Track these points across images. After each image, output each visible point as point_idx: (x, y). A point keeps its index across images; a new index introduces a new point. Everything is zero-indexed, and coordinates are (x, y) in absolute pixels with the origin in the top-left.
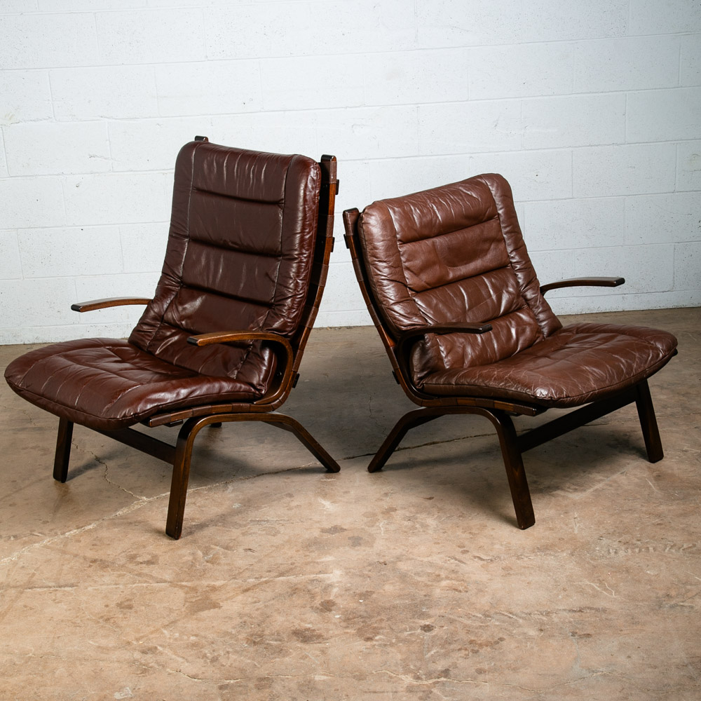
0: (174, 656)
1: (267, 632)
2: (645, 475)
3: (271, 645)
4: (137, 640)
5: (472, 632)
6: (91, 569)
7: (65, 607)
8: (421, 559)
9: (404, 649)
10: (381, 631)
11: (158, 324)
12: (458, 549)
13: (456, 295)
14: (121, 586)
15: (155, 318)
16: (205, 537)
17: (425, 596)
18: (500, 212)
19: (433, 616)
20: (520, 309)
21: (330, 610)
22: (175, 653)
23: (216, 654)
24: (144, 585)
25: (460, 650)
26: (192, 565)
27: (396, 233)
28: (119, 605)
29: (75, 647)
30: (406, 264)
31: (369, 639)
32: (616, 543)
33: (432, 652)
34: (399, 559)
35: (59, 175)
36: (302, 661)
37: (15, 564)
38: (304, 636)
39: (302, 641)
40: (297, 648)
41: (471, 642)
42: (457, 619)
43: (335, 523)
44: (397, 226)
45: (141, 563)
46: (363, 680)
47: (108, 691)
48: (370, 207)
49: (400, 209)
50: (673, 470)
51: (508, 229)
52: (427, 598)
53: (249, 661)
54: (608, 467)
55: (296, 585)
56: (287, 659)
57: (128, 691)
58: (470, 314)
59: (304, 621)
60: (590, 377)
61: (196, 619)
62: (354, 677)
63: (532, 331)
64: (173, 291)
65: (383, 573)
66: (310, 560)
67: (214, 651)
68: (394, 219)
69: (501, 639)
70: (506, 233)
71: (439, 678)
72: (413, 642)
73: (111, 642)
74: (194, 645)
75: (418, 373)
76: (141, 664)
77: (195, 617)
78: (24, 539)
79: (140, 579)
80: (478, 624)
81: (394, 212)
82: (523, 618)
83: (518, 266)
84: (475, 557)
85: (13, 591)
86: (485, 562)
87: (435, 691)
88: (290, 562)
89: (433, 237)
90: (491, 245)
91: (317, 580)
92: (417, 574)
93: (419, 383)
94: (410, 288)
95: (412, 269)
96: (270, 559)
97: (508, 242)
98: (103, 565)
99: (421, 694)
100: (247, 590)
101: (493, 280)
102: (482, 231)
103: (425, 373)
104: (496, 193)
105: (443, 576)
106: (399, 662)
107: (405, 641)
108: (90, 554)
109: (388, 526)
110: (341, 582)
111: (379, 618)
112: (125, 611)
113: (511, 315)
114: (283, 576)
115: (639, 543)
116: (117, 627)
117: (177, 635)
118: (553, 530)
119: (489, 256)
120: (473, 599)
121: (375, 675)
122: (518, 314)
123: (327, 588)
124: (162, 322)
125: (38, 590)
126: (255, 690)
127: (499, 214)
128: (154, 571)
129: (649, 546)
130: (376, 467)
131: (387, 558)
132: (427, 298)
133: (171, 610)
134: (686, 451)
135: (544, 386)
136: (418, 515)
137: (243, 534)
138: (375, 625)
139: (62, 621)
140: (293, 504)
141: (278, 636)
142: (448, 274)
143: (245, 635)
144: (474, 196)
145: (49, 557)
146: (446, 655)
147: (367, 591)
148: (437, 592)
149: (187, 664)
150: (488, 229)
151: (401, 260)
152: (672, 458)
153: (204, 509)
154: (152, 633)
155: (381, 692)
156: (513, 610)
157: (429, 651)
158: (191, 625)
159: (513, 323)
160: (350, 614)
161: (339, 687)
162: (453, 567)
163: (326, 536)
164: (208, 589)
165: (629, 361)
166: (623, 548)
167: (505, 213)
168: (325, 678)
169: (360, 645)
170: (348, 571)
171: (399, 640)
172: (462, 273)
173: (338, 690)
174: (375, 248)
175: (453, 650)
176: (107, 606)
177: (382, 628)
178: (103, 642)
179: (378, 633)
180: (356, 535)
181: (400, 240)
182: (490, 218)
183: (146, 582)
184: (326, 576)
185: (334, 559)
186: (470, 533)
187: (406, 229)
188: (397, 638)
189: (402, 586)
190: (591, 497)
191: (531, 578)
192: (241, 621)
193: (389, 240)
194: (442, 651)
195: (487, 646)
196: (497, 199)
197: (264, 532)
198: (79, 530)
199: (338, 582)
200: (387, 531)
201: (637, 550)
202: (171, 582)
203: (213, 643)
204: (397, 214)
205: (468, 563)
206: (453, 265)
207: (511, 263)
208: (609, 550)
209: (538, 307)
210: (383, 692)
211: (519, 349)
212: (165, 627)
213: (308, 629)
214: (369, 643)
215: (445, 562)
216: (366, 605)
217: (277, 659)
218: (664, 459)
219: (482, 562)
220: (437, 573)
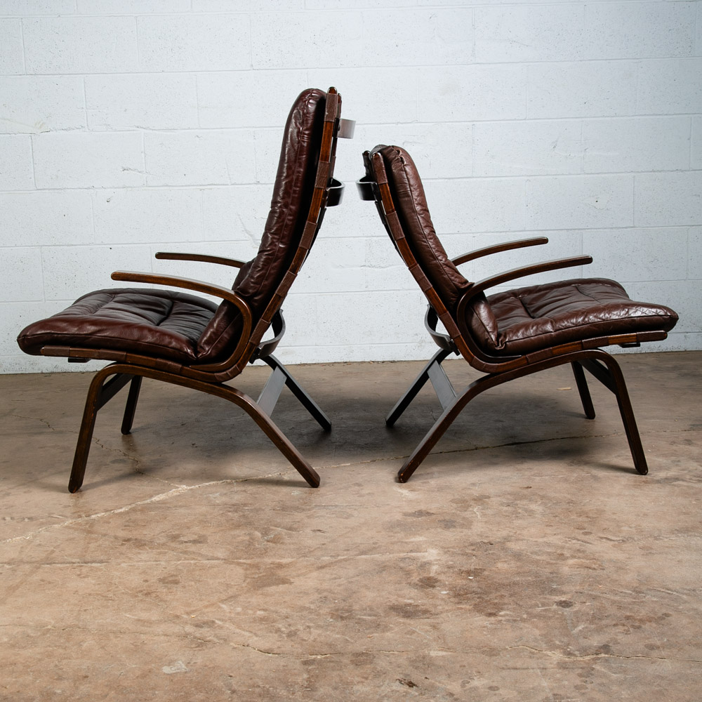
0: (238, 631)
1: (356, 607)
3: (363, 620)
4: (188, 613)
5: (625, 608)
6: (125, 547)
7: (93, 582)
8: (535, 540)
9: (541, 624)
10: (505, 607)
12: (576, 531)
14: (163, 563)
16: (262, 520)
17: (551, 573)
19: (568, 593)
21: (434, 587)
22: (239, 627)
23: (293, 629)
24: (192, 562)
25: (615, 625)
26: (249, 545)
28: (162, 580)
29: (108, 620)
31: (490, 615)
33: (580, 628)
34: (507, 539)
35: (89, 188)
36: (408, 636)
37: (30, 542)
38: (408, 612)
39: (404, 617)
40: (400, 623)
41: (628, 618)
42: (601, 595)
43: (419, 508)
45: (186, 542)
46: (496, 656)
47: (153, 665)
52: (554, 575)
53: (339, 636)
55: (383, 562)
56: (388, 634)
57: (181, 666)
59: (402, 597)
61: (262, 594)
62: (483, 652)
65: (490, 552)
66: (396, 540)
67: (290, 625)
69: (667, 615)
71: (597, 654)
72: (550, 618)
73: (154, 615)
74: (262, 620)
76: (195, 637)
77: (260, 592)
78: (41, 520)
79: (187, 556)
80: (629, 600)
82: (686, 594)
84: (602, 538)
85: (27, 567)
86: (616, 543)
87: (597, 667)
88: (371, 542)
91: (409, 558)
92: (536, 553)
96: (346, 539)
98: (140, 544)
99: (580, 671)
100: (322, 567)
105: (568, 555)
106: (539, 638)
107: (539, 616)
108: (122, 534)
109: (484, 511)
110: (440, 560)
111: (499, 594)
112: (169, 586)
114: (365, 554)
116: (161, 601)
117: (239, 609)
118: (688, 514)
120: (615, 576)
121: (511, 651)
123: (424, 566)
125: (59, 565)
126: (352, 667)
128: (204, 549)
131: (491, 539)
133: (228, 586)
136: (519, 502)
137: (309, 517)
138: (496, 601)
139: (90, 594)
140: (365, 491)
141: (371, 610)
143: (328, 610)
145: (71, 536)
146: (599, 630)
147: (475, 569)
148: (565, 569)
149: (256, 638)
153: (257, 496)
154: (206, 607)
155: (524, 669)
156: (671, 586)
157: (575, 627)
158: (256, 600)
160: (460, 590)
161: (465, 663)
162: (578, 546)
163: (410, 519)
164: (272, 566)
168: (444, 653)
169: (480, 620)
170: (446, 550)
171: (531, 616)
173: (464, 666)
175: (607, 626)
176: (146, 581)
177: (505, 604)
178: (144, 615)
179: (502, 609)
180: (447, 518)
183: (194, 559)
184: (419, 554)
185: (425, 539)
186: (587, 517)
188: (528, 613)
189: (519, 564)
191: (680, 557)
192: (320, 596)
194: (593, 626)
195: (650, 621)
197: (334, 516)
198: (108, 513)
199: (436, 560)
200: (484, 515)
202: (225, 560)
203: (287, 617)
205: (596, 543)
210: (527, 668)
212: (223, 601)
213: (410, 605)
214: (492, 619)
215: (566, 542)
216: (478, 582)
217: (375, 635)
219: (612, 543)
220: (559, 552)
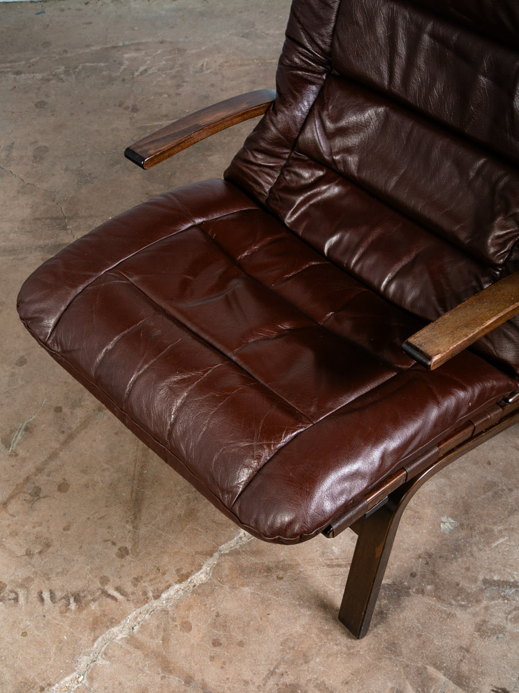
11: (286, 152)
15: (277, 142)
64: (313, 83)
78: (93, 607)
124: (292, 150)
145: (142, 680)
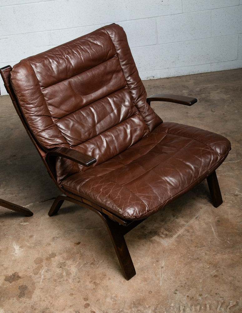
2: (210, 220)
13: (88, 115)
18: (118, 52)
20: (133, 115)
27: (38, 82)
30: (49, 102)
32: (185, 298)
43: (16, 270)
44: (39, 77)
48: (17, 66)
49: (40, 64)
50: (227, 215)
51: (124, 63)
54: (188, 212)
58: (98, 125)
60: (169, 187)
63: (141, 129)
68: (36, 72)
70: (123, 65)
75: (59, 177)
81: (36, 67)
83: (133, 86)
89: (69, 78)
90: (113, 75)
93: (61, 183)
94: (53, 117)
95: (54, 104)
97: (125, 71)
101: (115, 99)
102: (106, 67)
103: (64, 176)
104: (115, 39)
109: (46, 274)
113: (128, 120)
115: (200, 298)
118: (147, 281)
119: (112, 83)
122: (132, 119)
127: (117, 54)
129: (207, 302)
130: (53, 213)
132: (66, 122)
134: (237, 195)
135: (131, 206)
136: (67, 262)
142: (82, 101)
144: (99, 44)
150: (110, 65)
151: (44, 100)
152: (227, 202)
159: (129, 126)
165: (196, 166)
166: (189, 305)
167: (122, 52)
172: (93, 98)
174: (23, 95)
180: (25, 283)
181: (42, 86)
182: (112, 57)
186: (94, 283)
187: (46, 78)
190: (175, 244)
193: (32, 89)
196: (116, 43)
200: (44, 279)
201: (198, 307)
204: (38, 68)
206: (86, 93)
207: (128, 84)
208: (180, 307)
209: (145, 113)
211: (132, 144)
218: (223, 204)
